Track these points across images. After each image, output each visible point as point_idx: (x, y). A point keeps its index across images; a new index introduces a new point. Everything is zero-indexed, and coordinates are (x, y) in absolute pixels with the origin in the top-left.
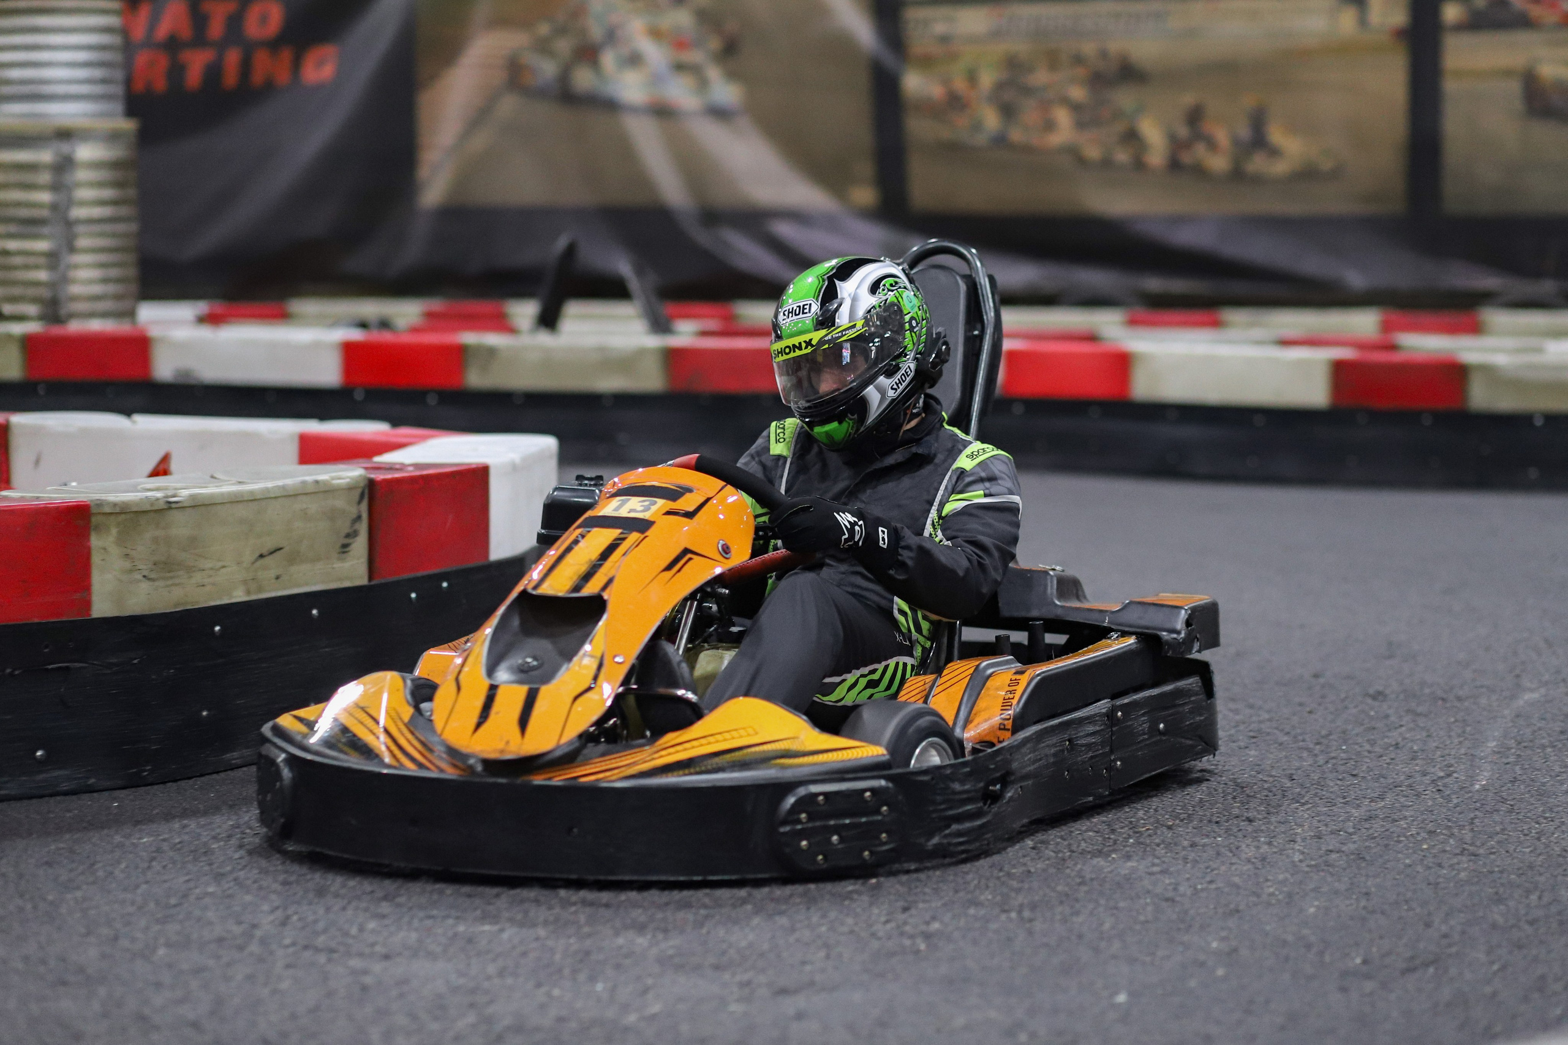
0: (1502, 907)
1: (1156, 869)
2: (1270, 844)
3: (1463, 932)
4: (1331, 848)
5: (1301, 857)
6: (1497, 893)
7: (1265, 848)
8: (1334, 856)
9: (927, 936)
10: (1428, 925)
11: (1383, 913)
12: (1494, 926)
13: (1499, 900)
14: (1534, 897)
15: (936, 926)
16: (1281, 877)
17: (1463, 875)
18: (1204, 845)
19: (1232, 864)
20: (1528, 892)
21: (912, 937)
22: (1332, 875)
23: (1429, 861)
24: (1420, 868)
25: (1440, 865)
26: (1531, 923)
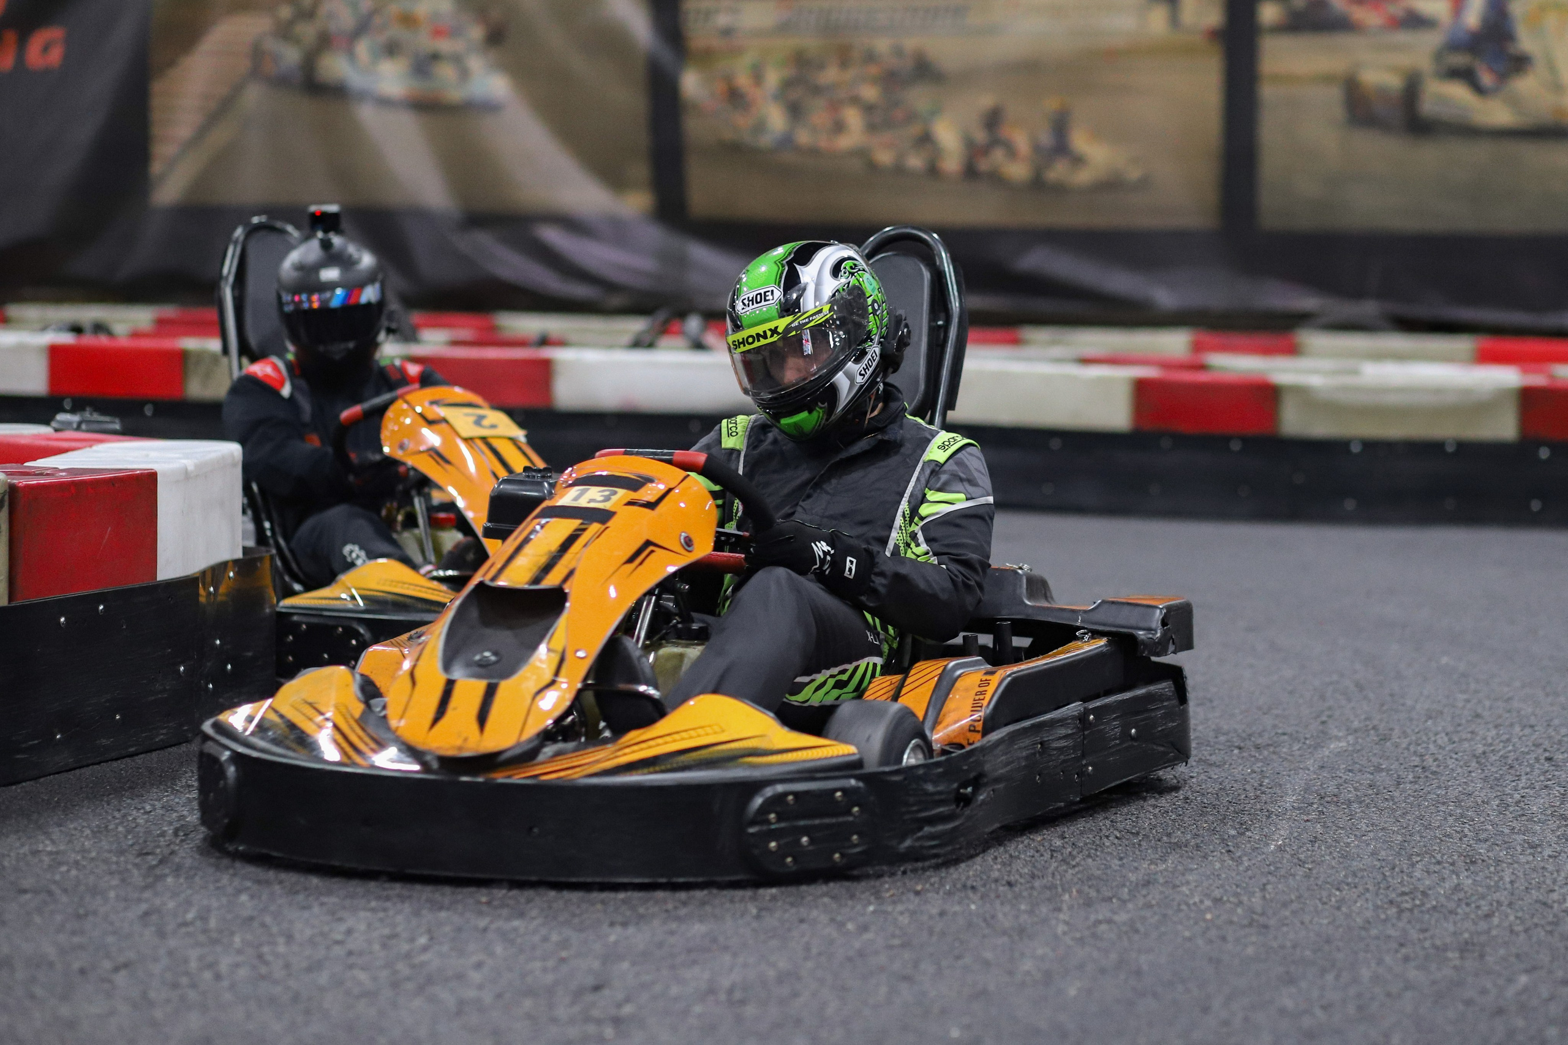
0: (1293, 990)
1: (896, 942)
2: (1031, 912)
3: (1246, 1019)
4: (1100, 917)
5: (1066, 928)
6: (1287, 973)
7: (1024, 918)
8: (1103, 927)
9: (617, 1021)
10: (1206, 1010)
11: (1155, 995)
12: (1283, 1011)
13: (1290, 980)
14: (1330, 977)
15: (628, 1009)
16: (1040, 952)
17: (1250, 950)
18: (955, 913)
19: (984, 936)
20: (1323, 971)
21: (599, 1022)
22: (1099, 949)
23: (1213, 933)
24: (1200, 942)
25: (1224, 939)
26: (1324, 1008)
